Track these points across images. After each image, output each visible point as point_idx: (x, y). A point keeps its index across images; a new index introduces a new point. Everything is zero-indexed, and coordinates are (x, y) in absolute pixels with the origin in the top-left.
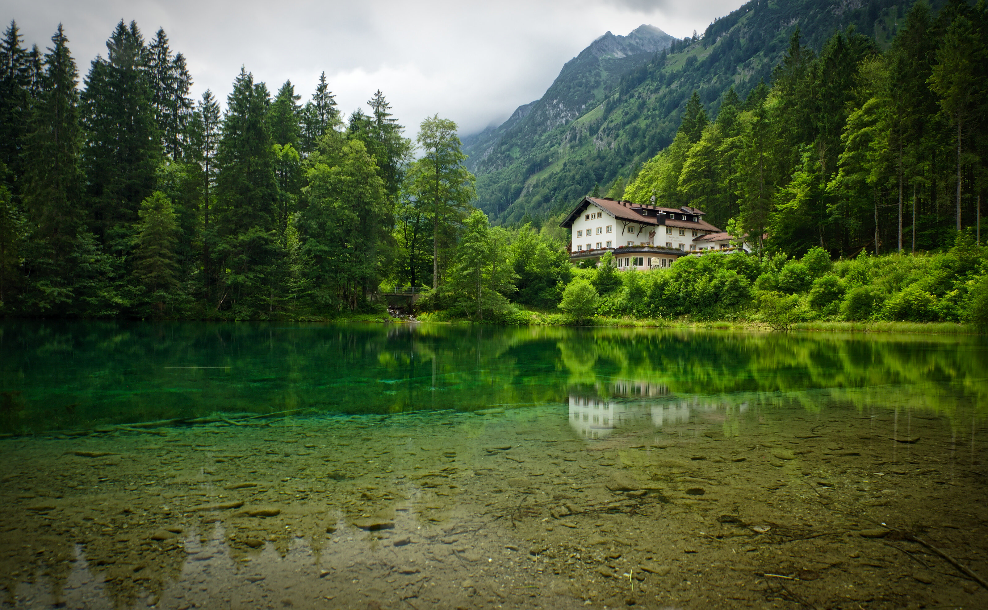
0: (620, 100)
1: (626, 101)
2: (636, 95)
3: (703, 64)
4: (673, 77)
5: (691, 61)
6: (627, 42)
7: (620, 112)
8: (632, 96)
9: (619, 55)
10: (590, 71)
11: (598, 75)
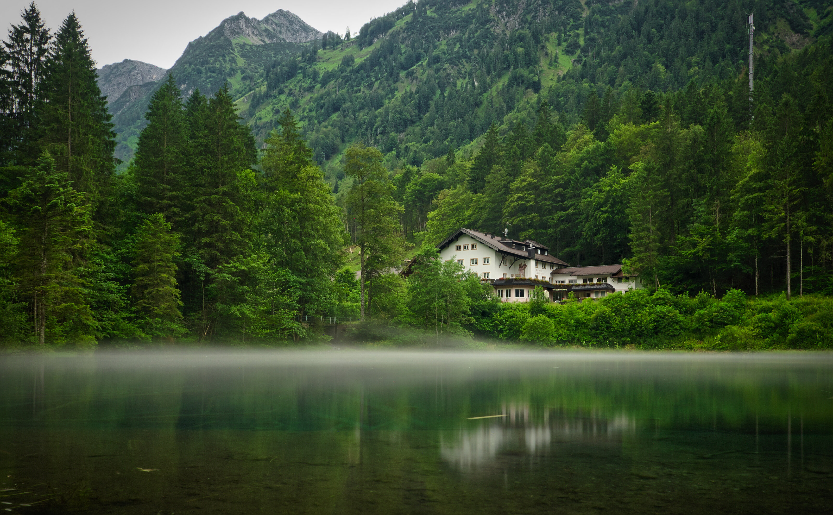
0: (267, 96)
1: (275, 97)
2: (287, 90)
3: (362, 66)
4: (329, 76)
5: (348, 61)
6: (263, 26)
7: (269, 108)
8: (281, 92)
9: (255, 41)
10: (224, 56)
11: (233, 61)
